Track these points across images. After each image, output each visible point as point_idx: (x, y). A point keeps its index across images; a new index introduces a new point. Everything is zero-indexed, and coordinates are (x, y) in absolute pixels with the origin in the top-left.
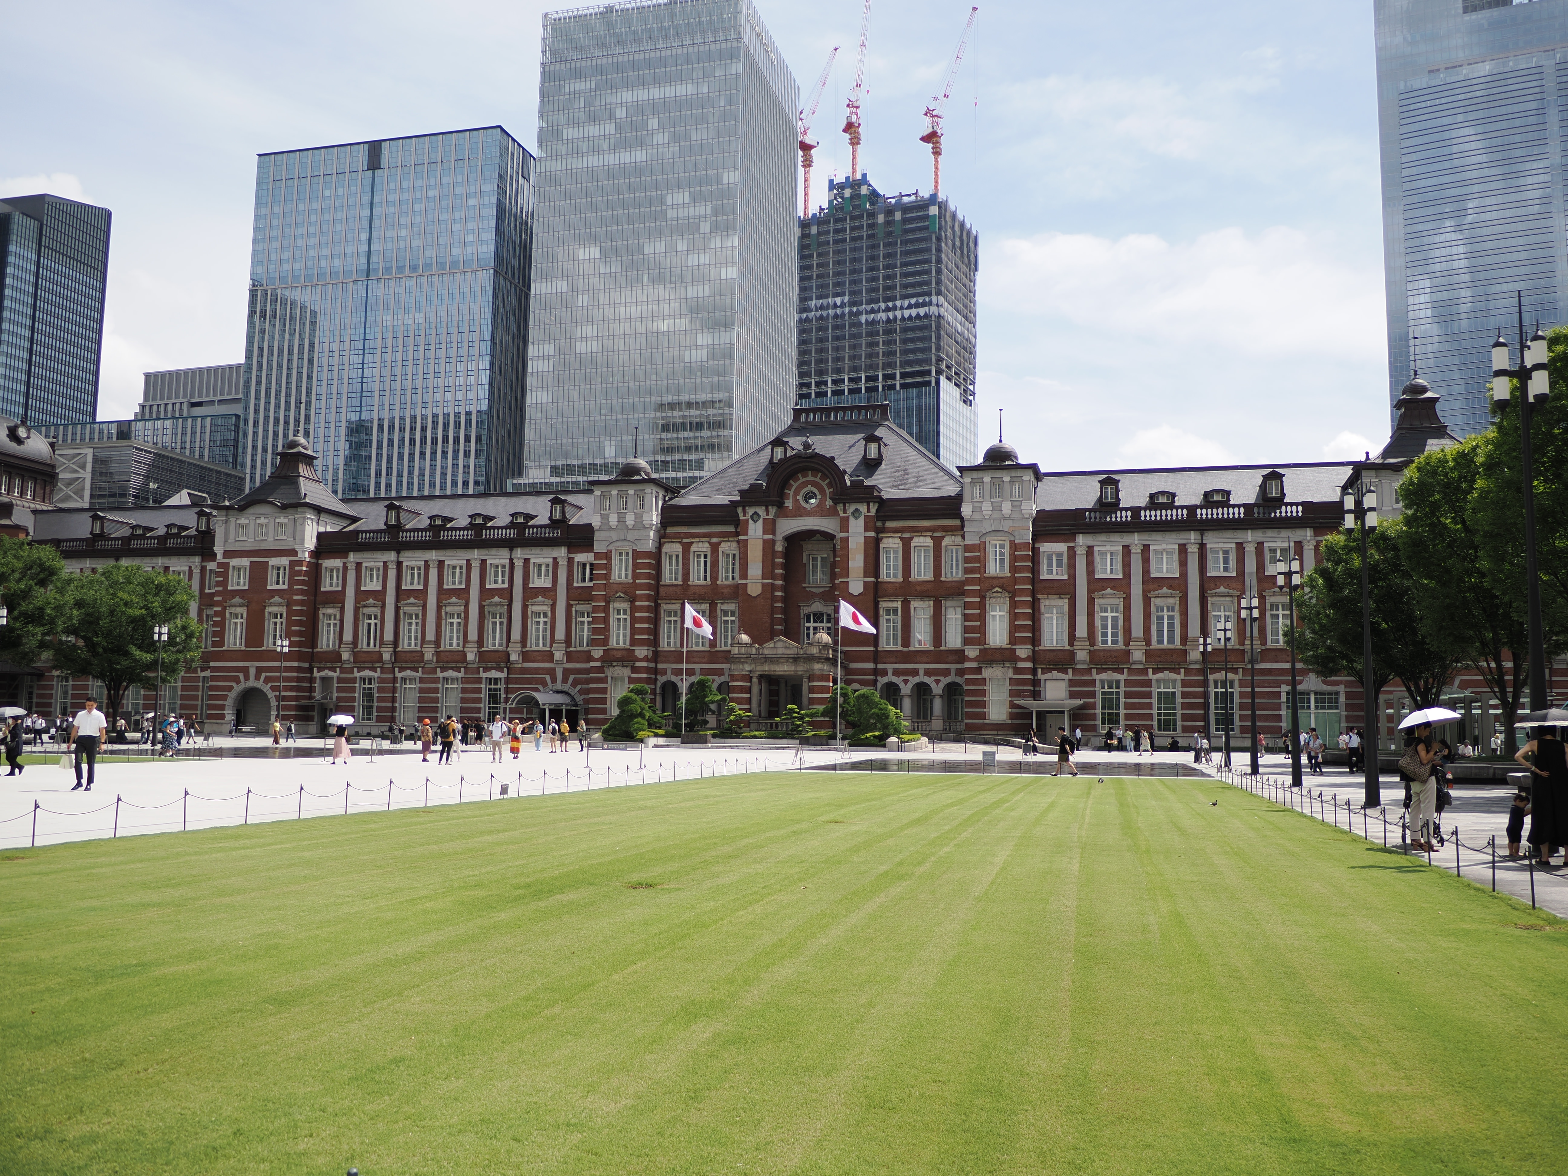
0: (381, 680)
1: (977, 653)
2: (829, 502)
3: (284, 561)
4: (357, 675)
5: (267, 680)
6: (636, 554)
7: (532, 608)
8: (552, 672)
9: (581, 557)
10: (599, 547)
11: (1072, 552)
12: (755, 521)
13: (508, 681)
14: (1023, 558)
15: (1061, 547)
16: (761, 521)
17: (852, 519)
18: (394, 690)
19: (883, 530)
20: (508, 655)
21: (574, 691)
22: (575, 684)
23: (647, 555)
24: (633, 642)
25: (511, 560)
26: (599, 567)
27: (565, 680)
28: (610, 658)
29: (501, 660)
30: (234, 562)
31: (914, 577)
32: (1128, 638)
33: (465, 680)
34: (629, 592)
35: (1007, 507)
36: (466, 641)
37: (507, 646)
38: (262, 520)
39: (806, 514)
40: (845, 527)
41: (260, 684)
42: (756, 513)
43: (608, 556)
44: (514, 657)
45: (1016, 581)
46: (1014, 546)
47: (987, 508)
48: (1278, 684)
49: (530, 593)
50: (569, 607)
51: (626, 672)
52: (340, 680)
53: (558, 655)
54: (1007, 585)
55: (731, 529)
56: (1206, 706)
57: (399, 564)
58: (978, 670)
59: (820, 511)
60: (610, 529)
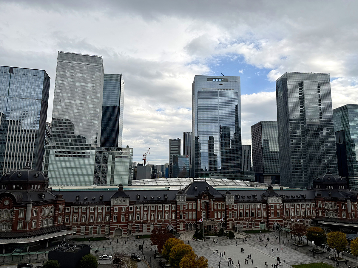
0: (140, 225)
1: (228, 219)
2: (208, 198)
3: (125, 207)
4: (136, 225)
5: (121, 227)
6: (184, 206)
7: (166, 213)
8: (169, 223)
9: (173, 205)
11: (237, 205)
13: (162, 225)
14: (233, 207)
15: (236, 205)
18: (143, 227)
19: (215, 202)
20: (162, 220)
21: (172, 226)
22: (172, 225)
24: (183, 219)
25: (162, 206)
27: (171, 224)
28: (180, 221)
29: (161, 221)
30: (115, 207)
31: (218, 208)
32: (243, 217)
33: (155, 225)
34: (183, 211)
35: (231, 200)
36: (155, 219)
37: (162, 219)
38: (120, 200)
39: (205, 199)
40: (210, 201)
41: (120, 228)
42: (199, 200)
43: (179, 206)
44: (163, 221)
46: (232, 205)
47: (229, 200)
48: (259, 222)
49: (165, 211)
50: (171, 213)
51: (182, 223)
52: (133, 226)
53: (170, 220)
54: (231, 210)
55: (195, 201)
56: (252, 225)
57: (143, 206)
58: (229, 222)
59: (207, 199)
60: (180, 202)
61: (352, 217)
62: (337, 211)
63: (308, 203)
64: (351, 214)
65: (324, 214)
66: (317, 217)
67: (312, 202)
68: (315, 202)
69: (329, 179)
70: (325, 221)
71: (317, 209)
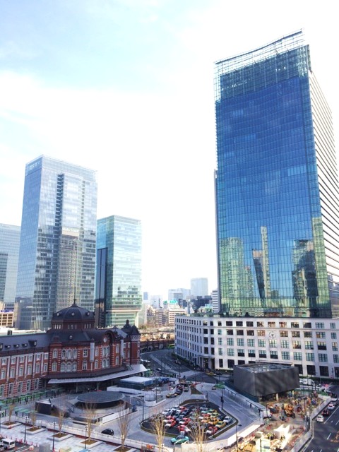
61: (93, 368)
62: (76, 360)
63: (39, 354)
64: (94, 363)
65: (59, 368)
66: (48, 373)
67: (45, 352)
68: (49, 351)
69: (73, 314)
70: (59, 379)
71: (50, 362)
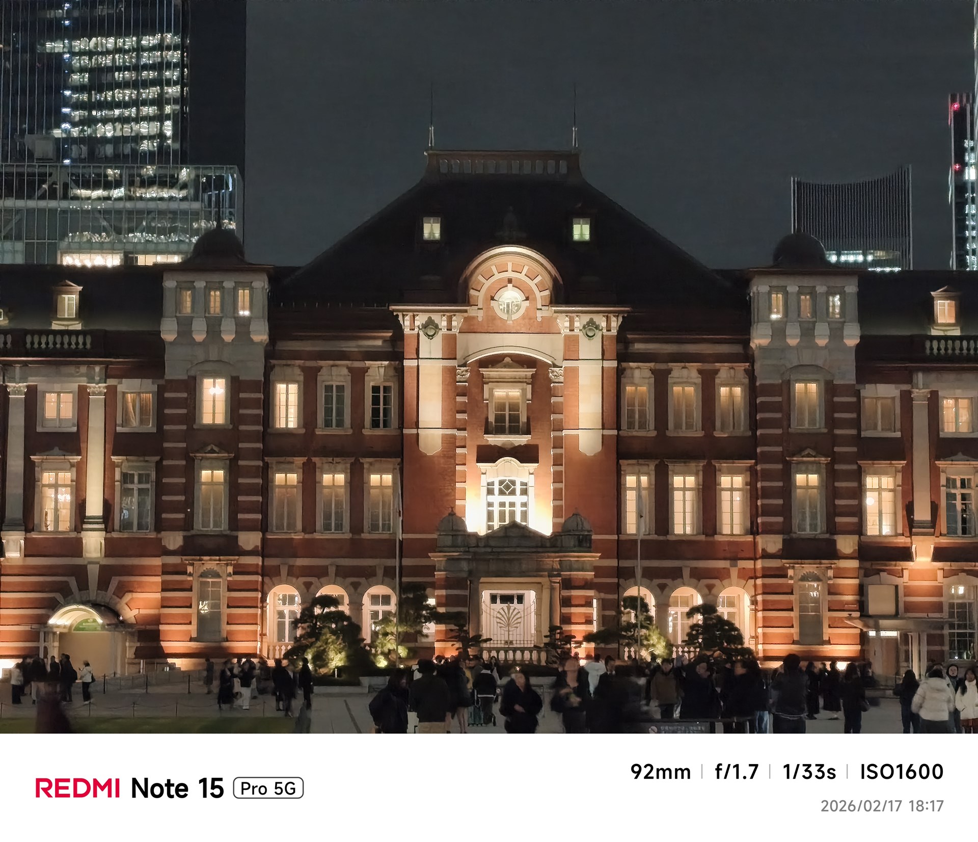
1: (779, 546)
2: (542, 312)
7: (41, 467)
8: (79, 571)
10: (174, 371)
11: (907, 399)
12: (431, 337)
14: (846, 407)
15: (891, 391)
16: (438, 339)
17: (583, 340)
21: (119, 604)
22: (120, 591)
23: (253, 386)
24: (235, 525)
26: (175, 403)
27: (103, 583)
28: (196, 550)
31: (672, 431)
34: (228, 443)
39: (504, 328)
40: (571, 353)
42: (430, 325)
44: (9, 547)
45: (835, 440)
46: (832, 389)
47: (793, 331)
50: (108, 466)
51: (224, 572)
53: (96, 545)
55: (380, 348)
58: (783, 571)
59: (526, 325)
60: (193, 343)
